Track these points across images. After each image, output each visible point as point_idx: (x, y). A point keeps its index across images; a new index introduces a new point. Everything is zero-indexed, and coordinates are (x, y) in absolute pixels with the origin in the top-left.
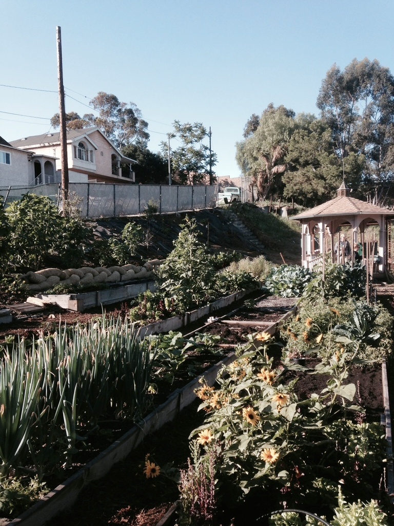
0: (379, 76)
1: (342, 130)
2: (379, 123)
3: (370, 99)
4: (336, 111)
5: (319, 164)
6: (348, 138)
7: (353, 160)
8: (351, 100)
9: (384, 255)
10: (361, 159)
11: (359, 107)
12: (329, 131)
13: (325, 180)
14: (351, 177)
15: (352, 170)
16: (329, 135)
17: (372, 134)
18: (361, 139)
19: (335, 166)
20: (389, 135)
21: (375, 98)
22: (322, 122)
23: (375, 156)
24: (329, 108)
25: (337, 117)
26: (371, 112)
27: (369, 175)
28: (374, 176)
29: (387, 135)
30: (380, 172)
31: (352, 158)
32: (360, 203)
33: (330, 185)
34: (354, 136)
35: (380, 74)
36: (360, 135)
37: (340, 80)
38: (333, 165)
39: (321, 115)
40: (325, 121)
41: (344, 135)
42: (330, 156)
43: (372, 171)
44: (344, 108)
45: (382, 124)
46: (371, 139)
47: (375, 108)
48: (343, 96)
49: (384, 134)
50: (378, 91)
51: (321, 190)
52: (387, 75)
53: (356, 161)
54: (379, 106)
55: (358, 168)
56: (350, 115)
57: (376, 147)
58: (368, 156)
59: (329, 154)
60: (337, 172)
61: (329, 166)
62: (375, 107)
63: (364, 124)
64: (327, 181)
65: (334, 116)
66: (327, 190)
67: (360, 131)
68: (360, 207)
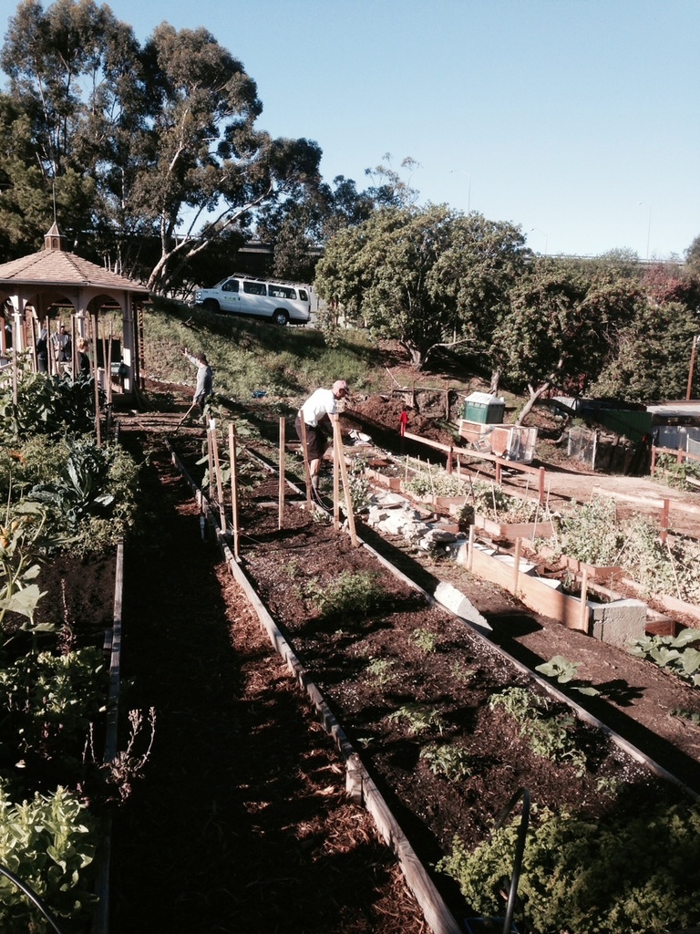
0: (115, 37)
1: (52, 124)
2: (119, 126)
3: (100, 76)
4: (40, 86)
5: (9, 182)
6: (64, 142)
7: (73, 185)
8: (65, 71)
9: (132, 363)
10: (88, 185)
11: (82, 87)
12: (24, 120)
13: (23, 215)
14: (72, 216)
15: (73, 204)
16: (25, 127)
17: (108, 143)
18: (89, 149)
19: (39, 190)
20: (136, 150)
21: (109, 75)
22: (13, 101)
23: (114, 185)
24: (26, 76)
25: (41, 97)
26: (103, 102)
27: (106, 219)
28: (115, 223)
29: (133, 150)
30: (124, 215)
31: (70, 180)
32: (88, 266)
33: (33, 226)
34: (76, 141)
35: (116, 33)
36: (85, 141)
37: (44, 25)
38: (36, 188)
39: (9, 87)
40: (19, 100)
41: (56, 135)
42: (29, 170)
43: (111, 212)
44: (54, 82)
45: (124, 129)
46: (106, 153)
47: (111, 96)
48: (50, 61)
49: (128, 148)
50: (114, 63)
51: (16, 234)
52: (129, 39)
53: (78, 188)
54: (116, 93)
55: (83, 202)
56: (65, 99)
57: (116, 169)
58: (102, 183)
59: (28, 166)
60: (45, 203)
61: (28, 188)
62: (110, 93)
63: (93, 123)
64: (27, 218)
65: (35, 94)
66: (27, 234)
67: (85, 133)
68: (87, 273)
